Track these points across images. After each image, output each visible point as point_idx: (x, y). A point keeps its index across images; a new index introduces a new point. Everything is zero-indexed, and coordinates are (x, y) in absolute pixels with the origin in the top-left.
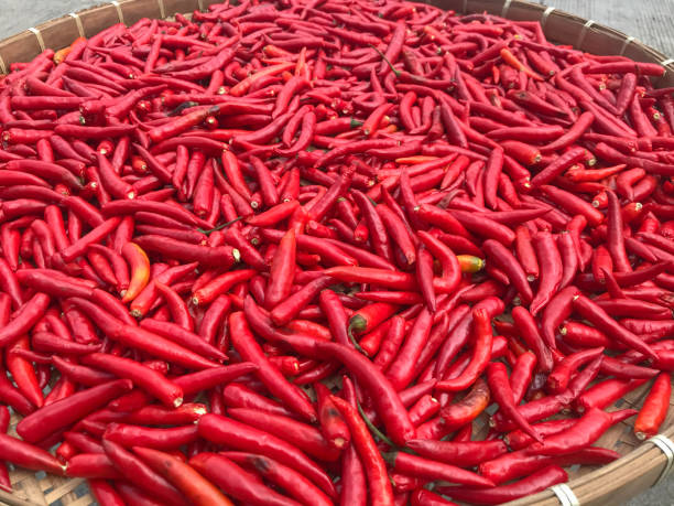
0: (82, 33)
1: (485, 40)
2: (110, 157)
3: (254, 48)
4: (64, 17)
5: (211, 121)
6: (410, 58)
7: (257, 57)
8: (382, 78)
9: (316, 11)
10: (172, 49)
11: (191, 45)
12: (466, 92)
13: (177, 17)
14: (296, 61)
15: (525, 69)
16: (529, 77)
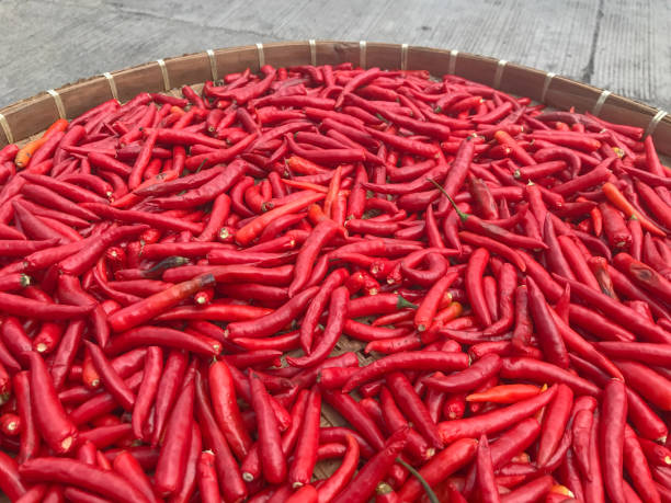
0: (62, 113)
1: (577, 156)
2: (48, 357)
3: (275, 156)
4: (40, 94)
5: (201, 300)
6: (480, 189)
7: (277, 171)
8: (441, 221)
9: (356, 98)
10: (169, 147)
11: (194, 142)
12: (562, 261)
13: (184, 90)
14: (327, 184)
15: (638, 215)
16: (645, 229)
